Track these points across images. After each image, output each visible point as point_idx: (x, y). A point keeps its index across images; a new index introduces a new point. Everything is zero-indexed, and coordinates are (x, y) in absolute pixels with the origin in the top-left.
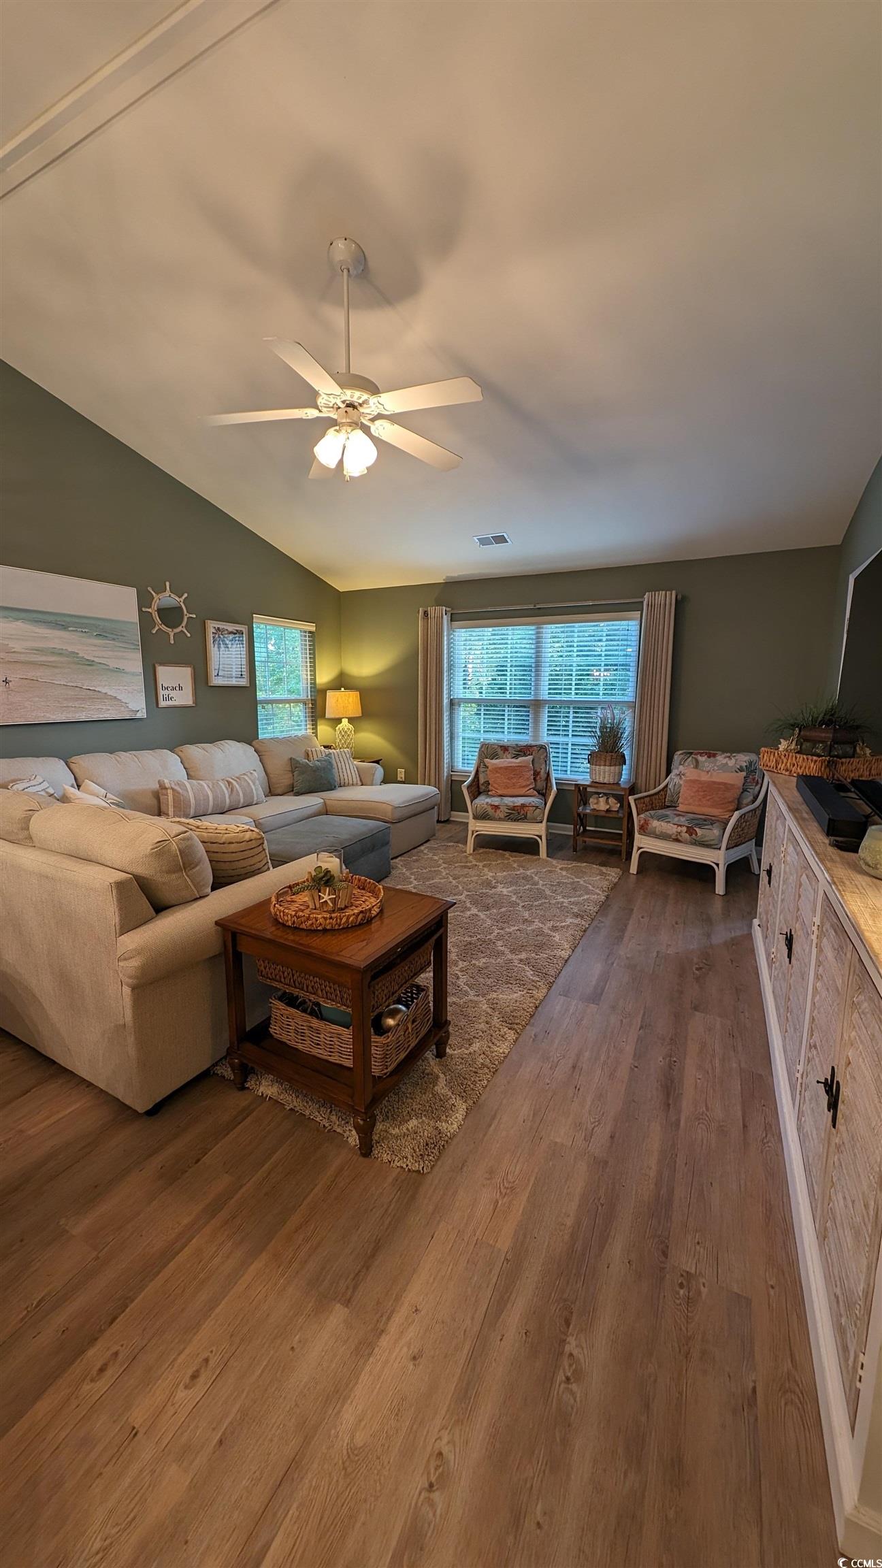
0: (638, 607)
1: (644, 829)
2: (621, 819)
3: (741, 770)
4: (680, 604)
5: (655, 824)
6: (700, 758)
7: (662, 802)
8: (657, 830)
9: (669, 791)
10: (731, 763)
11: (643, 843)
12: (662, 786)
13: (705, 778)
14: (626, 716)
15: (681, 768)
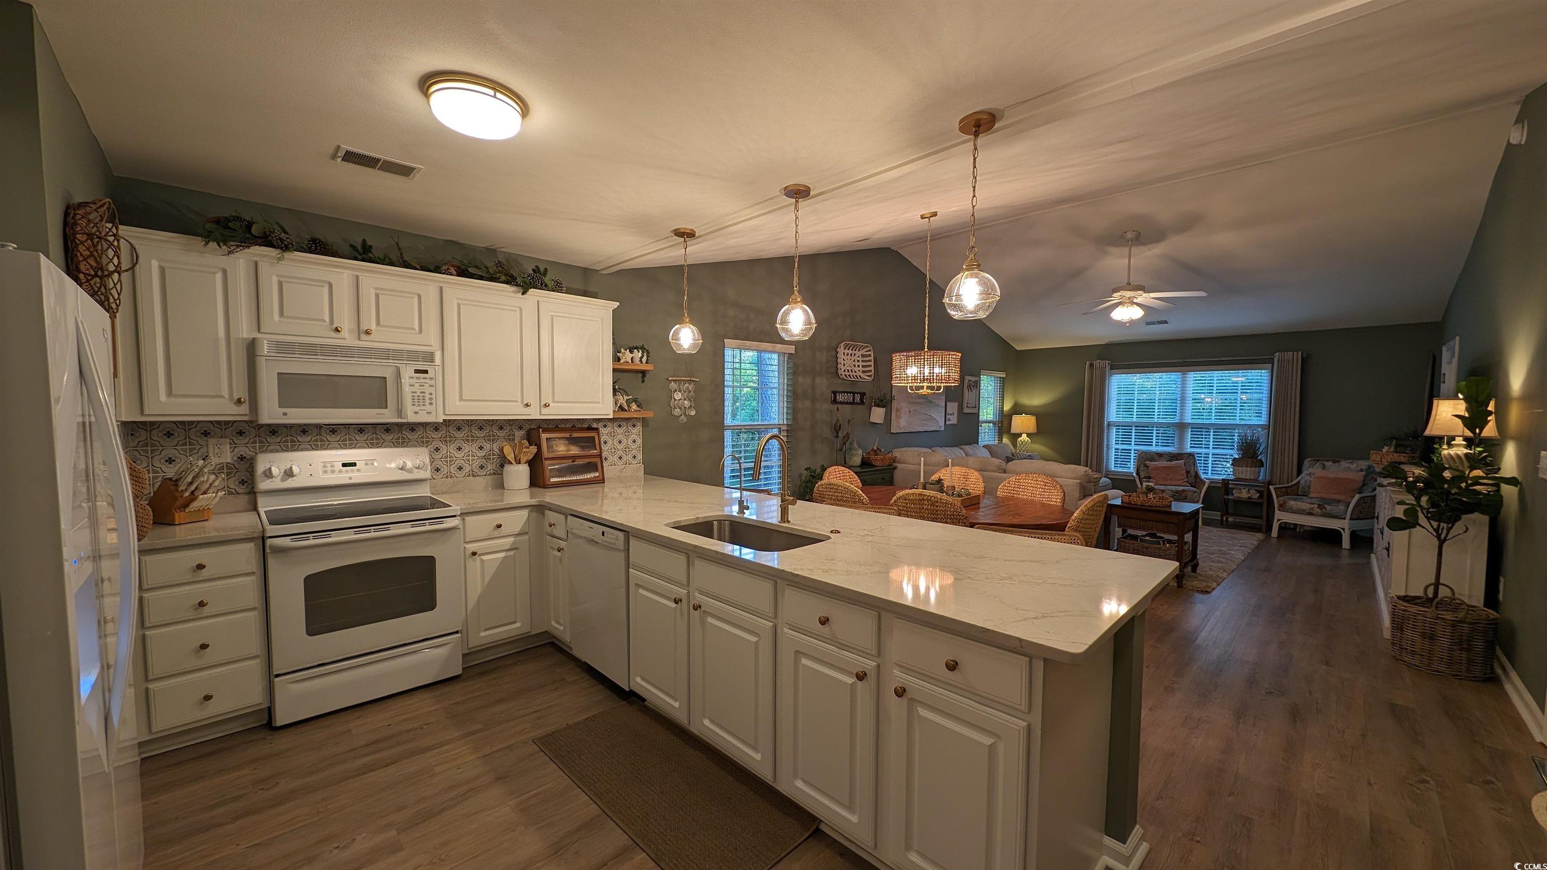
0: (1269, 361)
1: (1282, 507)
2: (1261, 504)
3: (1362, 470)
4: (1305, 361)
5: (1292, 503)
6: (1326, 463)
7: (1296, 492)
8: (1294, 507)
9: (1300, 486)
10: (1353, 466)
11: (1281, 517)
12: (1294, 482)
13: (1331, 476)
14: (1262, 434)
15: (1311, 470)
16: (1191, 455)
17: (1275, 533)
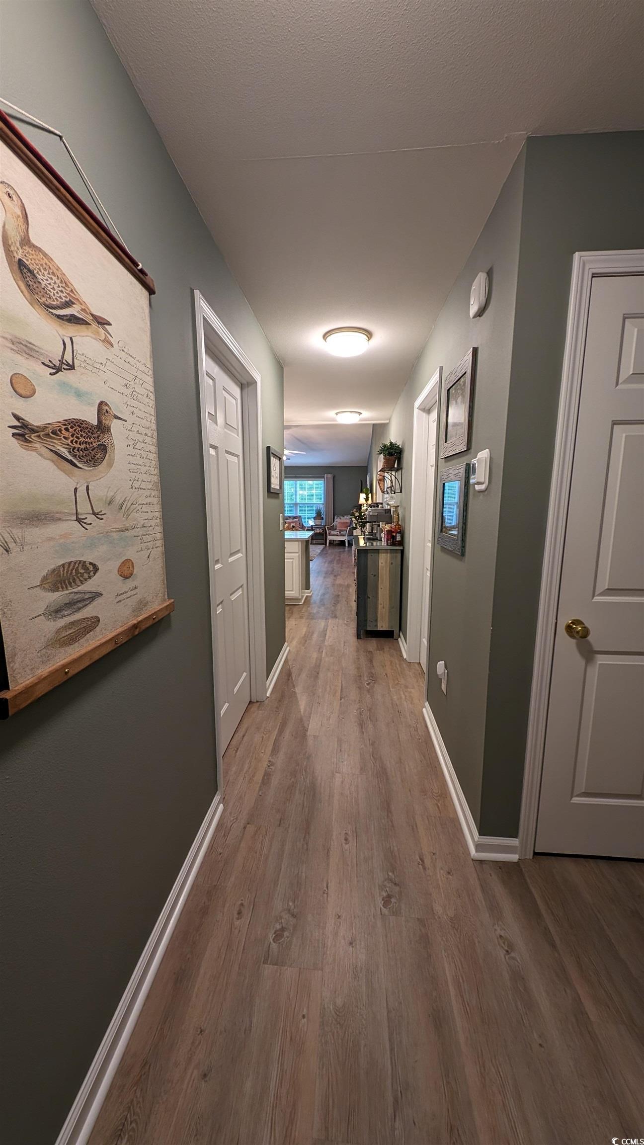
0: (324, 477)
1: (330, 534)
2: (323, 534)
4: (334, 477)
5: (332, 532)
6: (341, 517)
7: (332, 528)
8: (332, 534)
9: (334, 525)
10: (348, 518)
11: (329, 538)
12: (332, 524)
13: (342, 521)
14: (322, 506)
15: (337, 520)
16: (300, 516)
17: (328, 545)
